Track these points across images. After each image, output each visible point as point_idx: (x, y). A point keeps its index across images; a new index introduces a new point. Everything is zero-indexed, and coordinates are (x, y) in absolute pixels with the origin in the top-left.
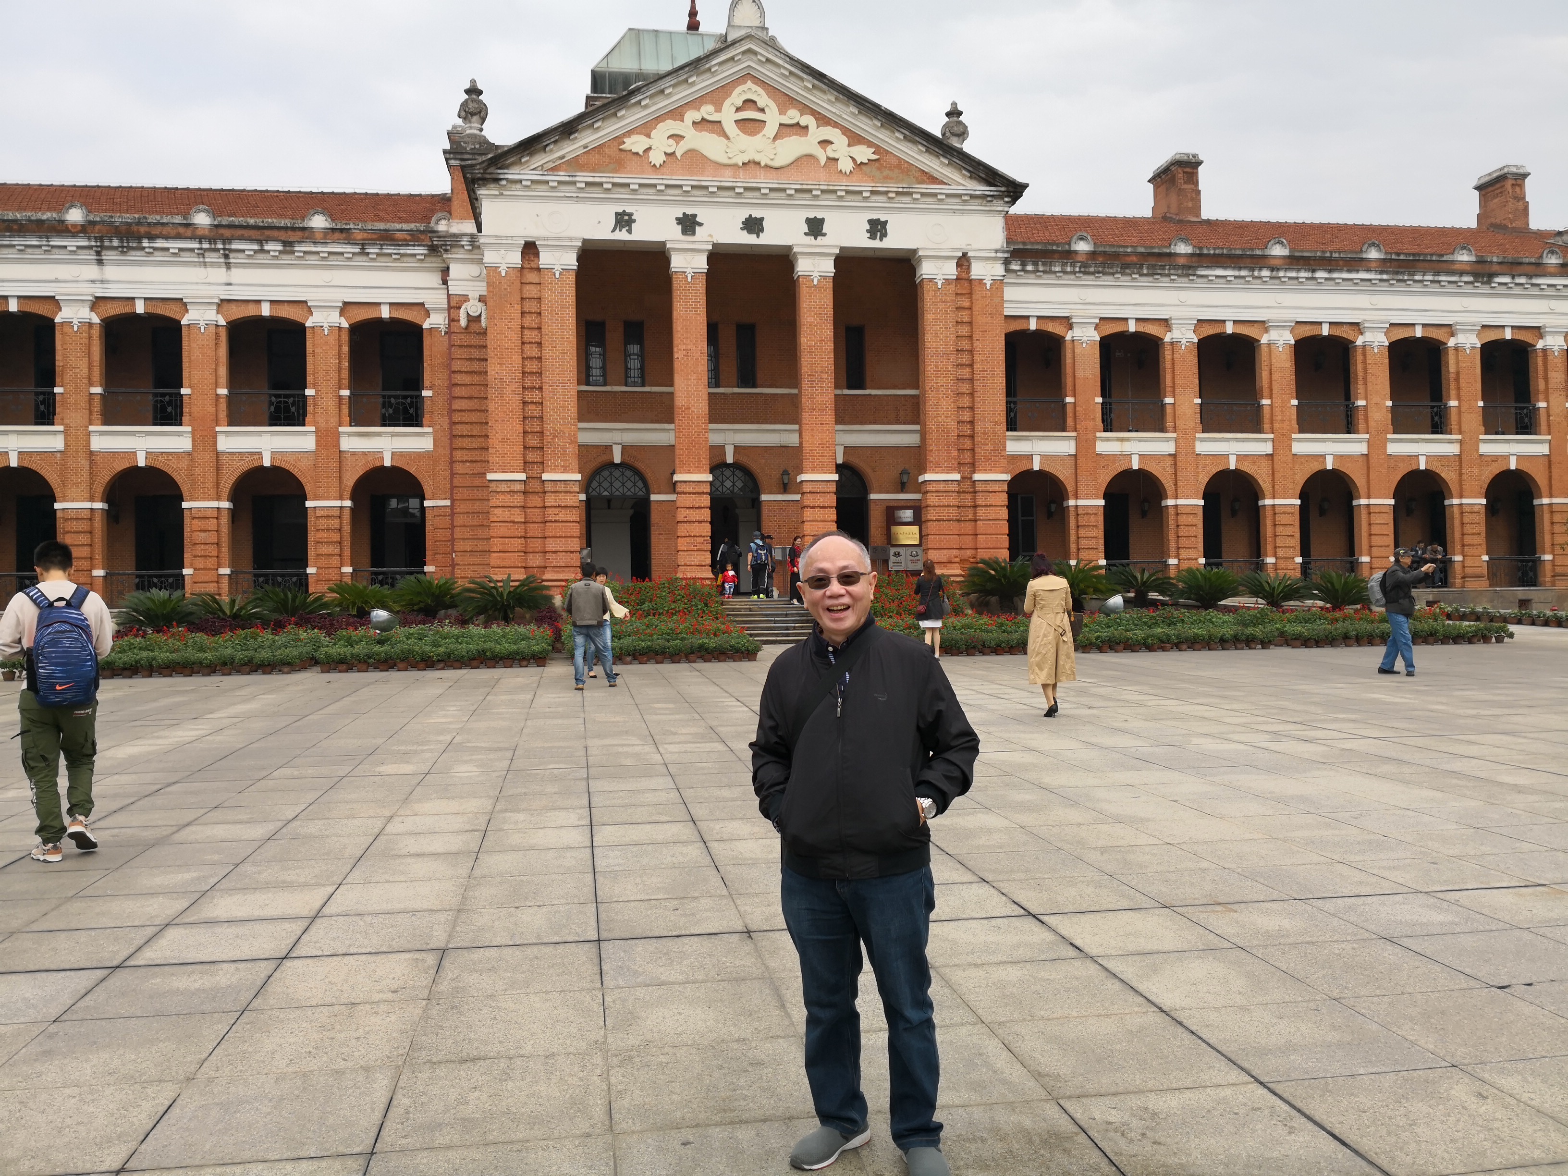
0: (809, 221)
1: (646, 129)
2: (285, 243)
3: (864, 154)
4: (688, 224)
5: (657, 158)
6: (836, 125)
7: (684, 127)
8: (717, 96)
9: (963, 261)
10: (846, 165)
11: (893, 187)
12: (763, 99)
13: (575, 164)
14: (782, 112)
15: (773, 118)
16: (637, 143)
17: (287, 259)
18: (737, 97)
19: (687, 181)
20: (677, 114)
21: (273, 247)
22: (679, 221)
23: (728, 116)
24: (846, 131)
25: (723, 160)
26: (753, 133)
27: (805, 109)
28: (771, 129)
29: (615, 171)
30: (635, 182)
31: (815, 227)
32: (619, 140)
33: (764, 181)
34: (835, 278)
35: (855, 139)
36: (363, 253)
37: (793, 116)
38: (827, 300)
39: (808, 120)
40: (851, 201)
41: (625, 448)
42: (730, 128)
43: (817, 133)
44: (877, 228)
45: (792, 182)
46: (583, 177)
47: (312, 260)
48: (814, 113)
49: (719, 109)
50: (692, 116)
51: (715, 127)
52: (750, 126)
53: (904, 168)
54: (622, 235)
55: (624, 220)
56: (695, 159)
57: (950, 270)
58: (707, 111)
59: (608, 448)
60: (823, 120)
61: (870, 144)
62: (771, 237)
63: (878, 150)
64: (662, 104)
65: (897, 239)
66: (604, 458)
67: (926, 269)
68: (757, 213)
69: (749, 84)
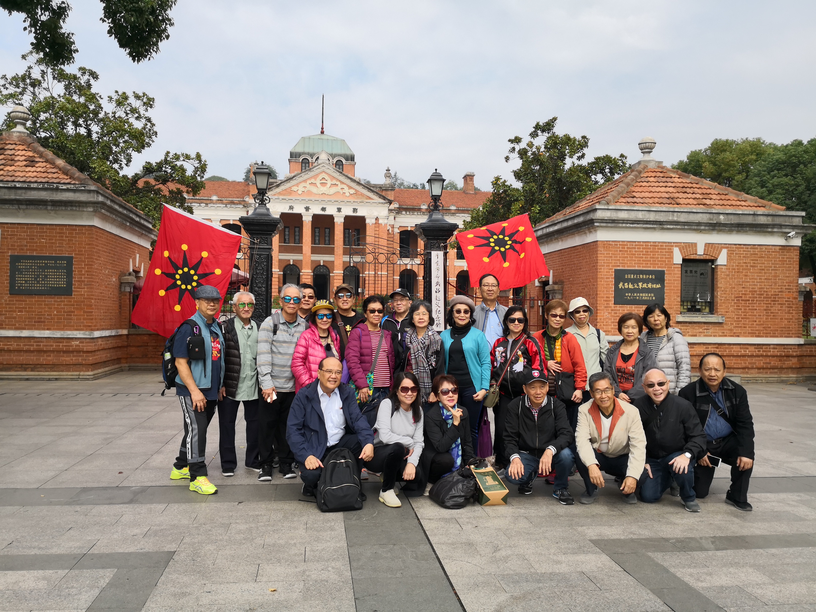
0: (337, 208)
1: (297, 185)
2: (206, 204)
3: (352, 191)
4: (307, 209)
5: (300, 192)
6: (345, 184)
7: (307, 185)
8: (315, 177)
9: (377, 219)
10: (347, 194)
11: (359, 200)
12: (327, 177)
13: (280, 193)
14: (331, 181)
15: (329, 183)
16: (295, 189)
17: (206, 208)
18: (320, 177)
19: (307, 198)
20: (305, 181)
21: (203, 205)
22: (305, 208)
23: (318, 182)
24: (348, 186)
25: (316, 193)
26: (324, 186)
27: (338, 180)
28: (329, 185)
29: (289, 195)
30: (294, 199)
31: (339, 210)
32: (290, 188)
33: (326, 199)
34: (344, 223)
35: (350, 188)
36: (226, 207)
37: (334, 182)
38: (342, 228)
39: (338, 183)
40: (348, 204)
41: (293, 260)
42: (319, 185)
43: (340, 186)
44: (355, 210)
45: (333, 199)
46: (281, 197)
47: (213, 208)
48: (340, 181)
49: (316, 180)
50: (309, 182)
51: (315, 184)
52: (323, 184)
53: (362, 195)
54: (291, 211)
55: (291, 208)
56: (310, 193)
57: (374, 221)
58: (313, 181)
59: (289, 260)
60: (342, 183)
61: (354, 189)
62: (328, 212)
63: (356, 190)
64: (301, 179)
65: (360, 213)
66: (288, 263)
67: (367, 221)
68: (324, 207)
69: (324, 174)
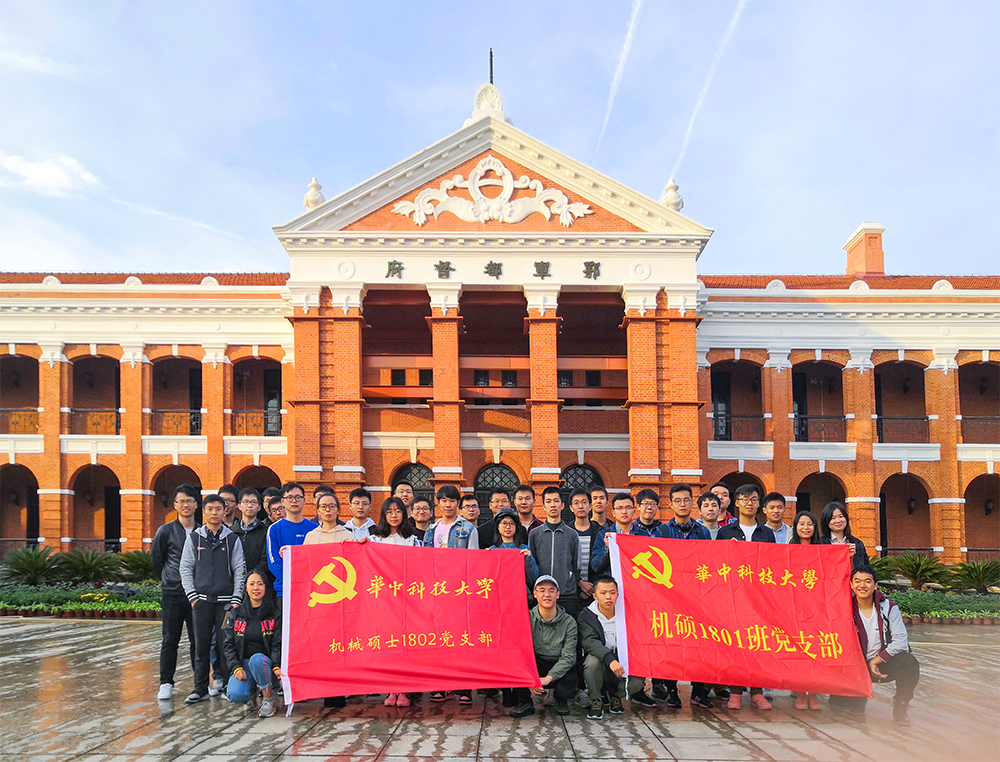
0: (537, 264)
1: (412, 195)
3: (580, 209)
4: (444, 270)
6: (557, 187)
7: (440, 194)
8: (465, 167)
9: (662, 294)
10: (566, 220)
11: (603, 234)
12: (500, 169)
13: (359, 224)
14: (515, 178)
15: (508, 183)
16: (404, 208)
18: (480, 169)
19: (441, 235)
20: (434, 183)
22: (437, 267)
24: (566, 192)
25: (470, 219)
26: (493, 196)
27: (533, 175)
29: (387, 228)
30: (401, 237)
31: (542, 270)
32: (391, 205)
33: (501, 235)
35: (572, 198)
37: (524, 181)
38: (551, 328)
39: (536, 184)
40: (570, 248)
42: (476, 194)
43: (543, 194)
44: (592, 269)
45: (522, 233)
46: (361, 234)
48: (540, 178)
49: (466, 178)
51: (463, 192)
53: (613, 220)
54: (394, 280)
55: (395, 268)
56: (448, 220)
57: (651, 301)
58: (458, 180)
60: (547, 184)
61: (585, 201)
62: (508, 279)
63: (592, 206)
65: (606, 280)
67: (630, 304)
68: (496, 261)
69: (490, 157)
